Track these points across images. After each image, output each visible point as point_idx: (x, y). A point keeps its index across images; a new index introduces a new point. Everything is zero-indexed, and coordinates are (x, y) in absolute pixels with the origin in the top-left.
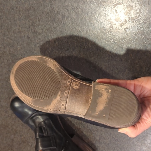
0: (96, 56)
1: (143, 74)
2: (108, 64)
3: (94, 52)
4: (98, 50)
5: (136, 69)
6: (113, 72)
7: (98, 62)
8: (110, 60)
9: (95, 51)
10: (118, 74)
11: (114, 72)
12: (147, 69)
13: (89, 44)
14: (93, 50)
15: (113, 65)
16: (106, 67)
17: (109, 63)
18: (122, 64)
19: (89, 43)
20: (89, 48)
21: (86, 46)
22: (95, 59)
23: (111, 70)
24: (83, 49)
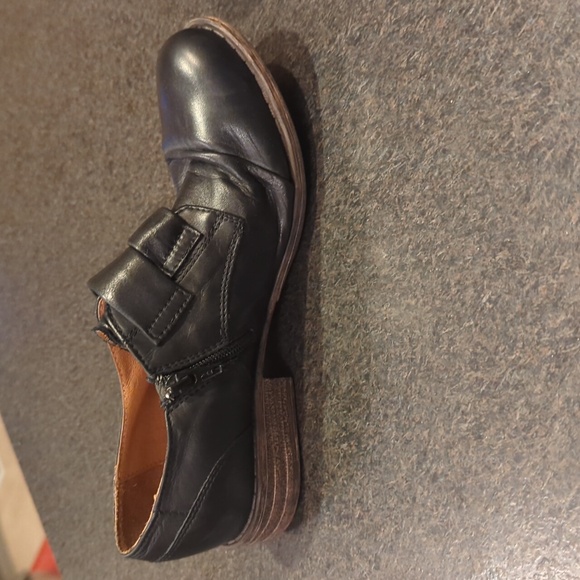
0: (471, 85)
1: (536, 330)
2: (474, 164)
3: (478, 63)
4: (496, 67)
5: (535, 287)
6: (459, 208)
7: (455, 117)
8: (494, 154)
9: (485, 62)
10: (468, 234)
11: (463, 213)
12: (568, 333)
13: (492, 10)
14: (483, 49)
15: (487, 184)
16: (460, 164)
17: (484, 161)
18: (515, 214)
19: (496, 9)
20: (478, 28)
21: (476, 11)
22: (457, 91)
23: (462, 194)
24: (460, 11)
